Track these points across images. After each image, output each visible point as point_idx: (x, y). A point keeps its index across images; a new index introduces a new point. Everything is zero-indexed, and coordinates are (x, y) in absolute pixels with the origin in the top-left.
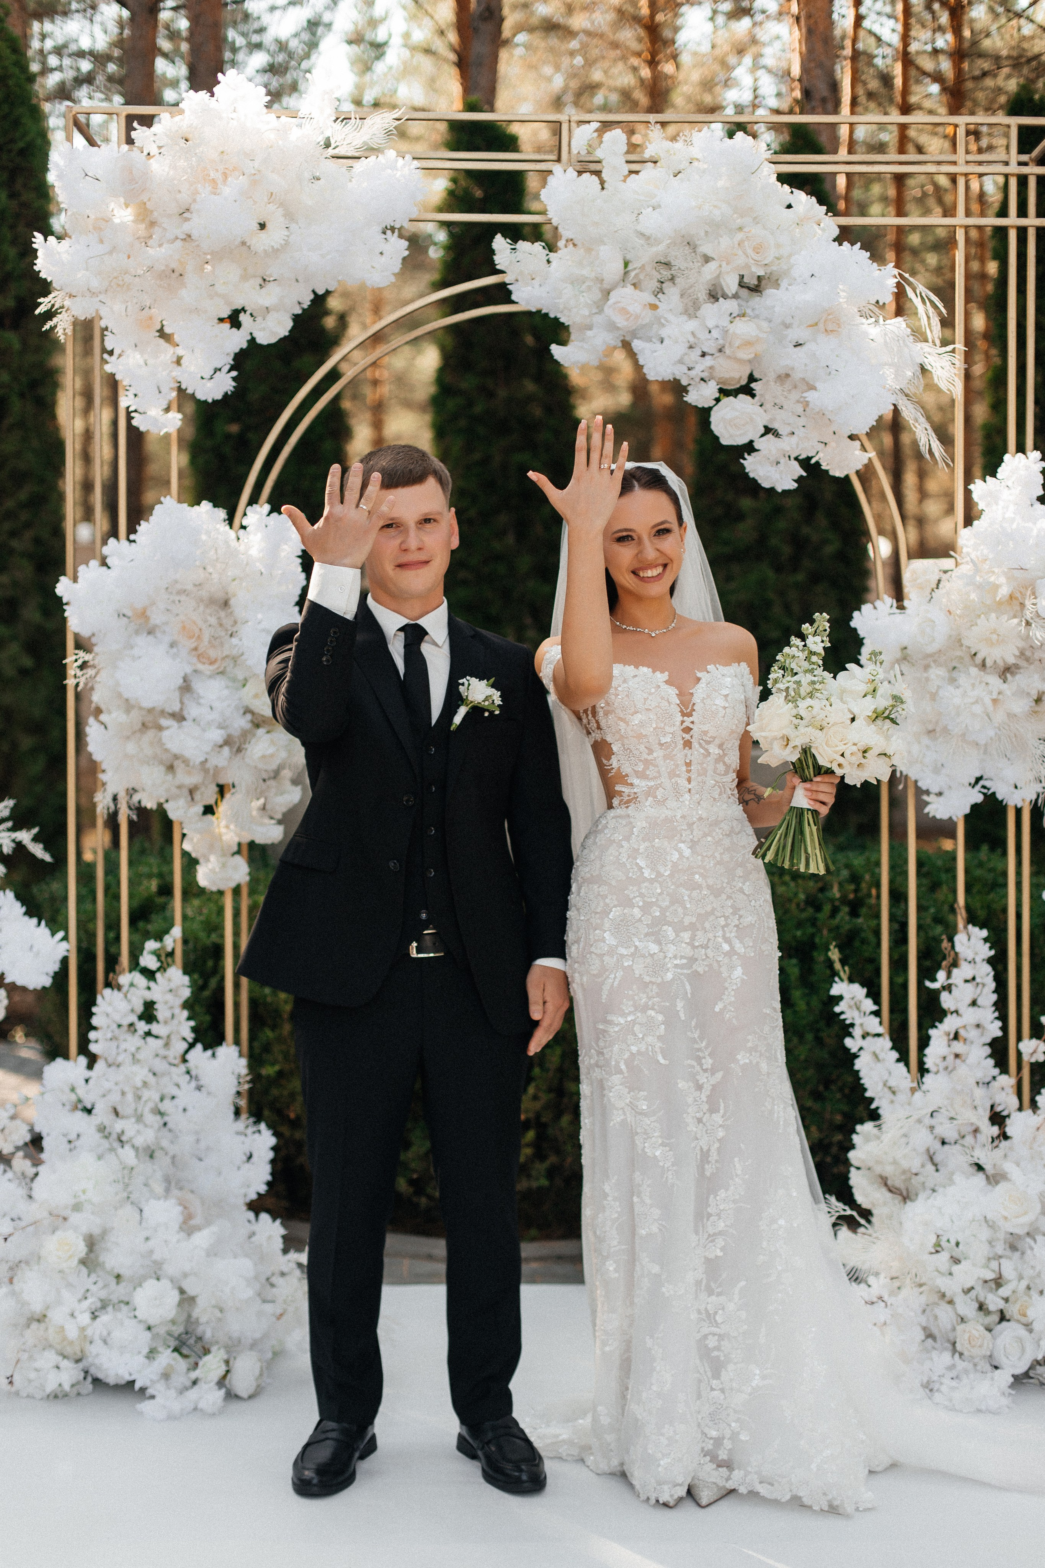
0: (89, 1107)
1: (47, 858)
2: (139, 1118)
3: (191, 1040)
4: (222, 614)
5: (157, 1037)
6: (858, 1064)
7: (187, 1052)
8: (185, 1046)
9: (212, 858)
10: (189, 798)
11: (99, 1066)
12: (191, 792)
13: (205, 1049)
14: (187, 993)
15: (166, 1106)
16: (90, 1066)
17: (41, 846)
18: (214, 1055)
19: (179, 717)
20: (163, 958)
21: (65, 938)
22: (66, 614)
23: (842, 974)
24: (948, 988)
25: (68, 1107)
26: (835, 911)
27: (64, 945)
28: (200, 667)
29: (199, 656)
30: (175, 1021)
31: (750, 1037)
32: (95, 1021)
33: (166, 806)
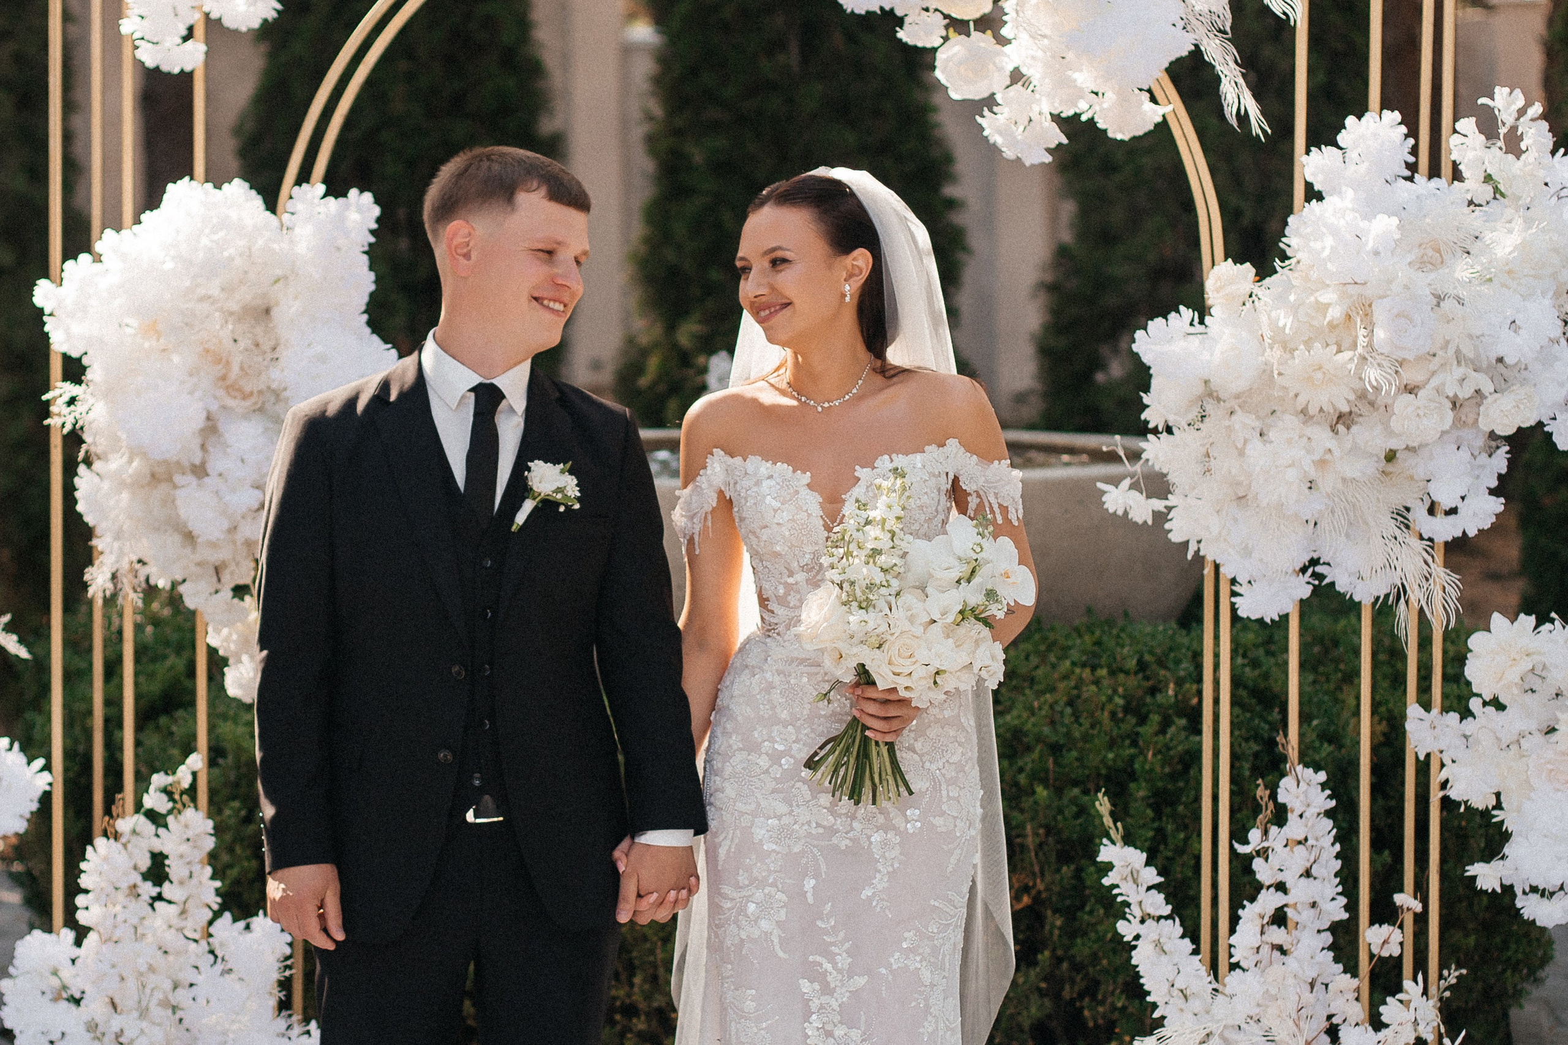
0: (77, 996)
1: (23, 653)
2: (144, 1013)
3: (216, 907)
4: (259, 330)
5: (170, 902)
6: (1136, 958)
7: (210, 923)
8: (210, 915)
9: (245, 658)
10: (215, 579)
11: (91, 939)
12: (217, 571)
13: (235, 920)
14: (210, 843)
15: (182, 997)
16: (78, 943)
17: (15, 637)
18: (248, 927)
19: (200, 471)
20: (177, 797)
21: (48, 767)
22: (46, 329)
23: (1113, 833)
24: (1263, 853)
25: (49, 996)
26: (1166, 723)
27: (46, 777)
28: (231, 403)
29: (227, 387)
30: (194, 881)
31: (906, 935)
32: (84, 881)
33: (182, 589)
